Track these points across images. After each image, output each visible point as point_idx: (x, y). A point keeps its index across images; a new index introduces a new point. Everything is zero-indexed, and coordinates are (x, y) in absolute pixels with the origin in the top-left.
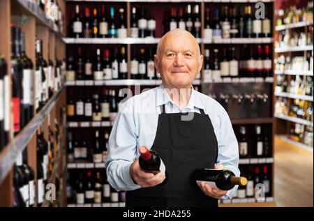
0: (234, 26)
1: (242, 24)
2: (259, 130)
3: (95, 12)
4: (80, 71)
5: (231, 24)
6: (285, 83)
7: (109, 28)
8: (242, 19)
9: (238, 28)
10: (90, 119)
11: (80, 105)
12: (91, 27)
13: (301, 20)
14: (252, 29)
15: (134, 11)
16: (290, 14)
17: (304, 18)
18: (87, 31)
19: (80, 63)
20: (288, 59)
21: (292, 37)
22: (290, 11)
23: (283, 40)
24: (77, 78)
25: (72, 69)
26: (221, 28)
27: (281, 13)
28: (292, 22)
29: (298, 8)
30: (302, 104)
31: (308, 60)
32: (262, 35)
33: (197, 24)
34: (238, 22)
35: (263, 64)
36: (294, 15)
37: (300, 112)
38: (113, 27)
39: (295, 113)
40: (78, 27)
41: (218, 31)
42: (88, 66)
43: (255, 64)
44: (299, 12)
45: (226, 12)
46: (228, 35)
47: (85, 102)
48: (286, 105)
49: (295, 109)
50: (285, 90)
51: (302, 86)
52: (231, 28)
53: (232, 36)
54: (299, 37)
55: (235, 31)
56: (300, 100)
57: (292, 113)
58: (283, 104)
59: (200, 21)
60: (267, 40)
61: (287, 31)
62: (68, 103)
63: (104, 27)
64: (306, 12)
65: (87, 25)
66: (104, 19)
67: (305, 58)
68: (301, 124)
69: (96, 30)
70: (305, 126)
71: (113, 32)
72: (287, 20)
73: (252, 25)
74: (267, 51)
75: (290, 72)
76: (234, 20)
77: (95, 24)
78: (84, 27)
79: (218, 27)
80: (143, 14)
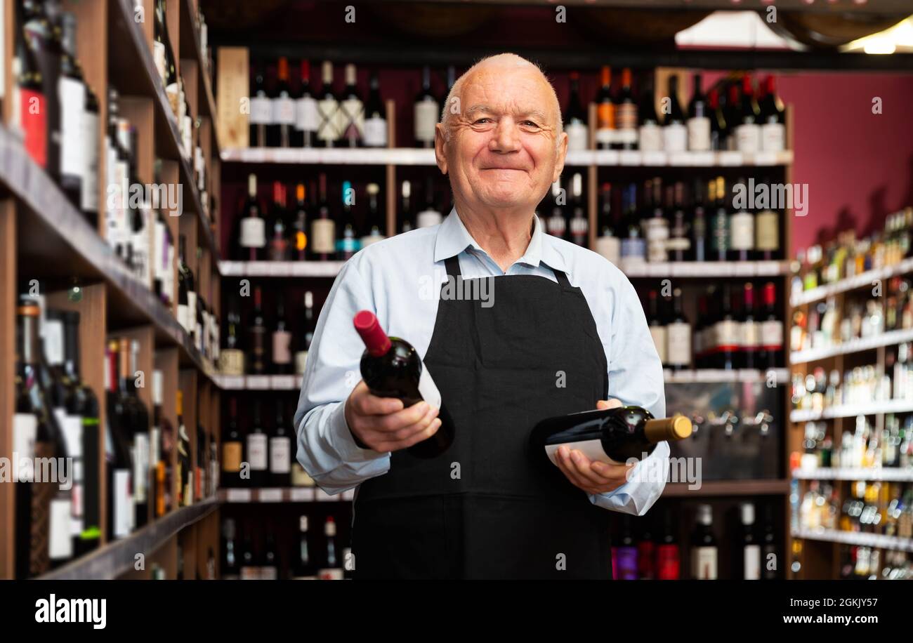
0: (679, 231)
1: (700, 225)
2: (748, 515)
3: (301, 193)
4: (259, 351)
5: (671, 225)
6: (828, 444)
7: (339, 236)
8: (700, 211)
9: (690, 235)
10: (284, 481)
11: (258, 442)
12: (290, 234)
13: (868, 266)
14: (728, 239)
15: (406, 189)
16: (840, 255)
17: (878, 260)
18: (279, 244)
19: (259, 330)
20: (835, 378)
21: (844, 315)
22: (838, 248)
23: (819, 328)
24: (249, 370)
25: (238, 346)
26: (642, 235)
27: (815, 255)
28: (843, 274)
29: (860, 238)
30: (873, 493)
31: (890, 372)
32: (755, 255)
33: (578, 225)
34: (689, 218)
35: (759, 334)
36: (850, 256)
37: (869, 517)
38: (349, 233)
39: (856, 520)
40: (253, 232)
41: (634, 244)
42: (281, 339)
43: (737, 333)
44: (863, 246)
45: (657, 193)
46: (662, 255)
47: (271, 434)
48: (830, 502)
49: (855, 510)
50: (827, 462)
51: (874, 443)
52: (672, 236)
53: (672, 256)
54: (864, 313)
55: (681, 244)
56: (870, 483)
57: (846, 523)
58: (821, 501)
59: (586, 216)
60: (769, 268)
61: (832, 303)
62: (225, 438)
63: (324, 232)
64: (882, 241)
65: (279, 228)
66: (324, 211)
67: (880, 368)
68: (873, 549)
69: (301, 241)
70: (884, 551)
71: (349, 244)
72: (832, 272)
73: (728, 227)
74: (771, 299)
75: (840, 410)
76: (679, 215)
77: (300, 224)
78: (269, 233)
79: (634, 233)
80: (430, 198)
